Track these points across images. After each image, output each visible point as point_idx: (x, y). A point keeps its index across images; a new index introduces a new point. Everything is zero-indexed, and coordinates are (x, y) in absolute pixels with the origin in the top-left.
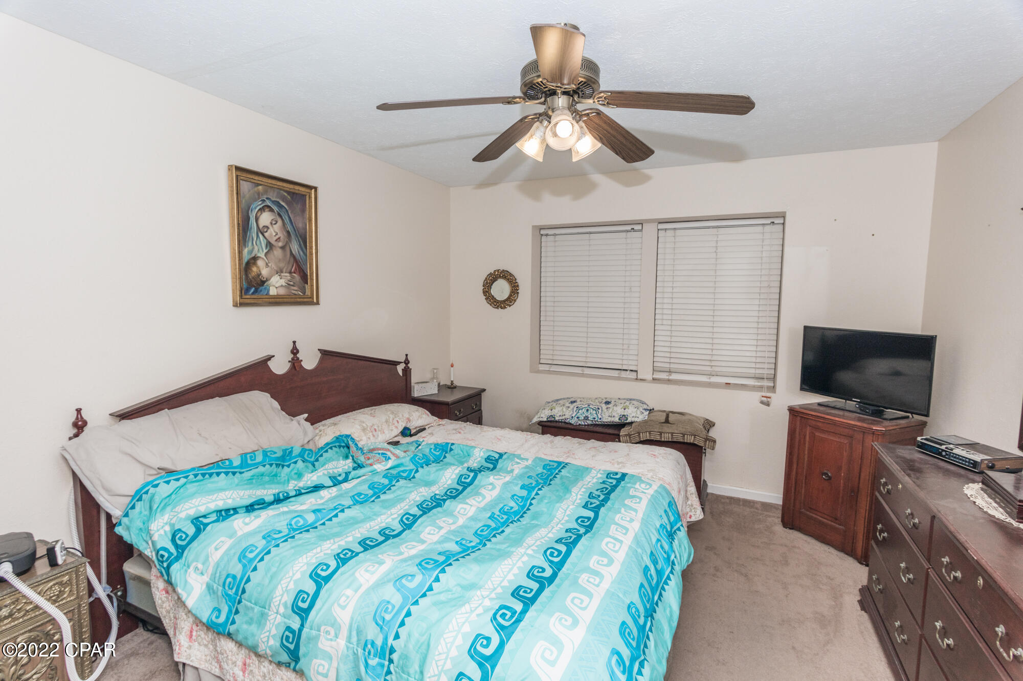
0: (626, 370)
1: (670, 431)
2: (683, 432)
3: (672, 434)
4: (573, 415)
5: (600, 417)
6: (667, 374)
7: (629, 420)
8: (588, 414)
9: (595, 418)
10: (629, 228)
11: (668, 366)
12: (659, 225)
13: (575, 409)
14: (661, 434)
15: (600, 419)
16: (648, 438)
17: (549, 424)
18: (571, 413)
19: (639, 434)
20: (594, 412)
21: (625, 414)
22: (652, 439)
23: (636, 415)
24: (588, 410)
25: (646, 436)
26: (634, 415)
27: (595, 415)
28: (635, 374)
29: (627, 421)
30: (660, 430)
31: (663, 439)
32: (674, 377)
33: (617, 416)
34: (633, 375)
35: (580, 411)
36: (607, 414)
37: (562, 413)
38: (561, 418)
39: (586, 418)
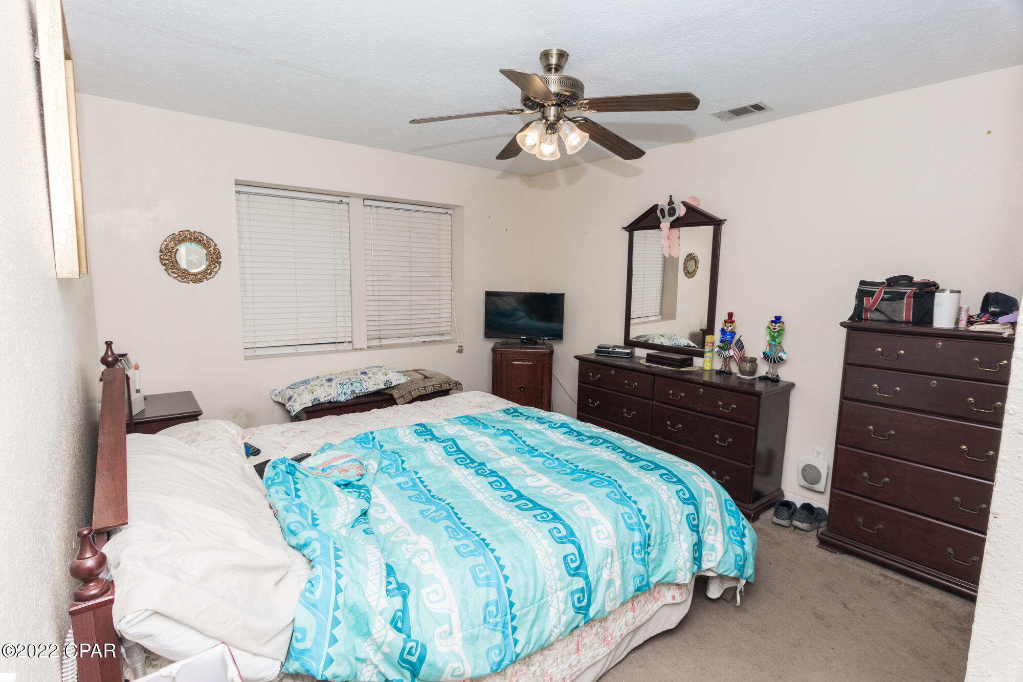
0: (343, 342)
1: (432, 384)
2: (440, 382)
3: (433, 385)
4: (340, 392)
5: (365, 388)
6: (378, 340)
7: (394, 384)
8: (353, 388)
9: (361, 390)
10: (337, 199)
11: (379, 334)
12: (365, 201)
13: (339, 386)
14: (425, 389)
15: (367, 389)
16: (419, 394)
17: (315, 408)
18: (336, 391)
19: (411, 393)
20: (359, 384)
21: (388, 379)
22: (421, 394)
23: (397, 379)
24: (352, 384)
25: (415, 394)
26: (396, 378)
27: (360, 387)
28: (351, 344)
29: (393, 385)
30: (424, 386)
31: (428, 392)
32: (384, 342)
33: (380, 383)
34: (349, 347)
35: (345, 387)
36: (371, 383)
37: (326, 394)
38: (326, 399)
39: (353, 392)
